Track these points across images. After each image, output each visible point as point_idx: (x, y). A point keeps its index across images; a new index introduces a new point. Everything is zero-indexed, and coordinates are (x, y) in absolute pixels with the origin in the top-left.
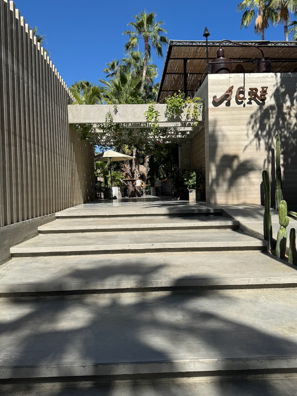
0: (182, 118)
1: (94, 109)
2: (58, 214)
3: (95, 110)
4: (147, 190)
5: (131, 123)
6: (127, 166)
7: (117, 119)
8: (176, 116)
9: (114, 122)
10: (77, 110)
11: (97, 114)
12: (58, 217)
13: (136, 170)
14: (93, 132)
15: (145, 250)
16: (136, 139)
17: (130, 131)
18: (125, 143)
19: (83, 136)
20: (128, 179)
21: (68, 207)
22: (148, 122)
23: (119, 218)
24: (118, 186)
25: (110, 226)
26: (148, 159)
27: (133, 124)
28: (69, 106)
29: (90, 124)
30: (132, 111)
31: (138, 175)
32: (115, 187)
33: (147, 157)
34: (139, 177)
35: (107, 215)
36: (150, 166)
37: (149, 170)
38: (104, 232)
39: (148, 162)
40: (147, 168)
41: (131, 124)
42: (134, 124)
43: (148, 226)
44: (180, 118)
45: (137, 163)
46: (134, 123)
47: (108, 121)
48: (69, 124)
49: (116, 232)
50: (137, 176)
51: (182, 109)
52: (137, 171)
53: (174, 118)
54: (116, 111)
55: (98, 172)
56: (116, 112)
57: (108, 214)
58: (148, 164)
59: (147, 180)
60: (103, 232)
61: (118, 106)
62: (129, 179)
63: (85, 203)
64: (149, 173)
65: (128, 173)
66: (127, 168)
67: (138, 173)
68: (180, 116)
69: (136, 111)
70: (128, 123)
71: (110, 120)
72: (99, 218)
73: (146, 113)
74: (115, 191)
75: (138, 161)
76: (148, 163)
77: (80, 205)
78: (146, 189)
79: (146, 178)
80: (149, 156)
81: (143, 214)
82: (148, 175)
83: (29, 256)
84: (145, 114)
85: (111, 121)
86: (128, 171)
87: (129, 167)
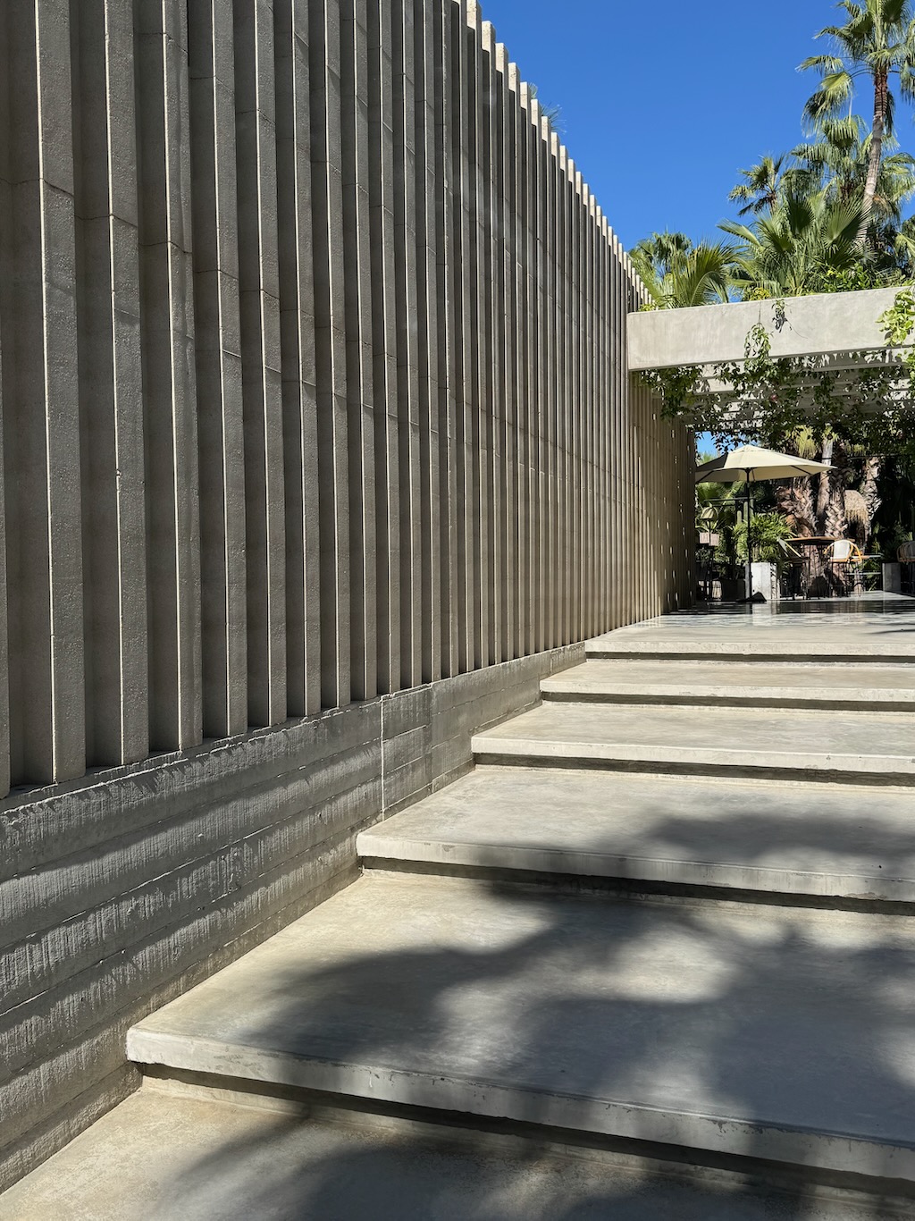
1: (710, 319)
2: (593, 645)
3: (712, 320)
4: (870, 575)
5: (830, 354)
6: (801, 496)
7: (783, 345)
9: (771, 353)
10: (654, 327)
11: (718, 333)
12: (591, 655)
13: (834, 507)
14: (699, 391)
15: (888, 777)
16: (842, 404)
17: (825, 381)
18: (803, 422)
19: (667, 407)
20: (803, 538)
21: (619, 625)
22: (891, 346)
23: (785, 666)
24: (771, 560)
25: (757, 691)
26: (875, 470)
27: (835, 355)
28: (630, 316)
29: (693, 366)
30: (836, 315)
31: (839, 523)
32: (760, 563)
33: (872, 463)
34: (842, 530)
35: (744, 653)
36: (880, 494)
37: (877, 506)
38: (740, 708)
39: (875, 480)
40: (871, 501)
41: (827, 358)
42: (839, 355)
43: (892, 696)
45: (838, 484)
46: (838, 352)
47: (752, 353)
48: (629, 371)
49: (778, 709)
50: (838, 527)
52: (837, 510)
54: (781, 319)
55: (706, 517)
56: (779, 321)
57: (747, 652)
58: (875, 488)
59: (871, 539)
60: (733, 708)
61: (789, 301)
62: (809, 537)
63: (666, 612)
64: (878, 517)
65: (805, 517)
66: (803, 500)
67: (839, 517)
69: (849, 314)
70: (819, 356)
71: (758, 348)
72: (717, 662)
73: (886, 318)
74: (762, 577)
75: (840, 476)
76: (873, 483)
77: (653, 619)
78: (867, 569)
79: (867, 533)
80: (880, 460)
81: (869, 654)
82: (873, 523)
83: (521, 763)
84: (883, 321)
85: (764, 353)
86: (805, 510)
87: (807, 498)
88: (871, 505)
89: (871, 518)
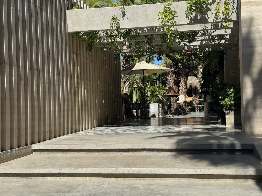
0: (209, 18)
2: (35, 147)
3: (98, 14)
4: (201, 106)
5: (147, 28)
6: (170, 79)
7: (125, 24)
8: (200, 16)
9: (121, 28)
10: (77, 16)
11: (101, 19)
12: (35, 151)
13: (182, 83)
17: (149, 39)
19: (88, 47)
20: (171, 94)
24: (157, 102)
26: (201, 69)
27: (149, 28)
28: (68, 12)
29: (95, 31)
30: (143, 13)
31: (184, 88)
32: (154, 104)
33: (200, 67)
34: (185, 91)
36: (203, 78)
37: (202, 82)
39: (201, 73)
40: (200, 80)
41: (146, 30)
42: (150, 28)
44: (207, 18)
47: (114, 27)
48: (69, 33)
50: (183, 90)
51: (209, 6)
52: (183, 84)
53: (199, 18)
54: (124, 14)
56: (123, 15)
58: (201, 76)
59: (201, 93)
61: (126, 7)
62: (173, 94)
64: (203, 86)
65: (171, 86)
66: (170, 81)
67: (184, 86)
68: (206, 16)
69: (148, 13)
70: (143, 29)
71: (116, 25)
73: (160, 14)
74: (154, 108)
75: (184, 72)
78: (200, 104)
79: (199, 91)
80: (203, 66)
82: (201, 88)
84: (159, 16)
85: (118, 28)
86: (171, 84)
87: (172, 80)
88: (200, 81)
89: (200, 86)
